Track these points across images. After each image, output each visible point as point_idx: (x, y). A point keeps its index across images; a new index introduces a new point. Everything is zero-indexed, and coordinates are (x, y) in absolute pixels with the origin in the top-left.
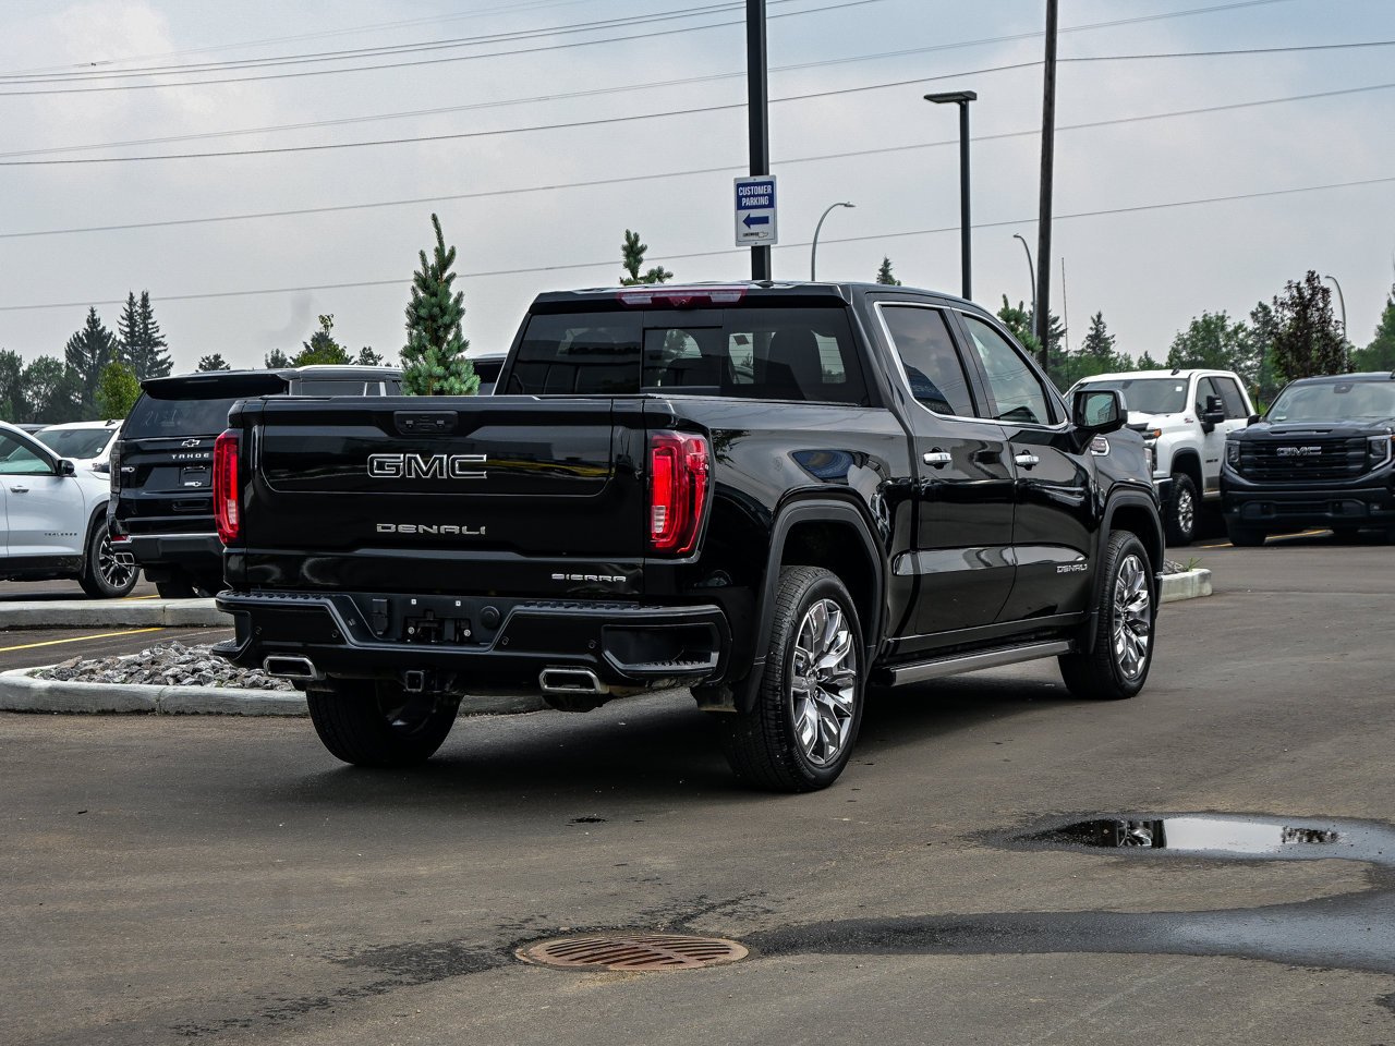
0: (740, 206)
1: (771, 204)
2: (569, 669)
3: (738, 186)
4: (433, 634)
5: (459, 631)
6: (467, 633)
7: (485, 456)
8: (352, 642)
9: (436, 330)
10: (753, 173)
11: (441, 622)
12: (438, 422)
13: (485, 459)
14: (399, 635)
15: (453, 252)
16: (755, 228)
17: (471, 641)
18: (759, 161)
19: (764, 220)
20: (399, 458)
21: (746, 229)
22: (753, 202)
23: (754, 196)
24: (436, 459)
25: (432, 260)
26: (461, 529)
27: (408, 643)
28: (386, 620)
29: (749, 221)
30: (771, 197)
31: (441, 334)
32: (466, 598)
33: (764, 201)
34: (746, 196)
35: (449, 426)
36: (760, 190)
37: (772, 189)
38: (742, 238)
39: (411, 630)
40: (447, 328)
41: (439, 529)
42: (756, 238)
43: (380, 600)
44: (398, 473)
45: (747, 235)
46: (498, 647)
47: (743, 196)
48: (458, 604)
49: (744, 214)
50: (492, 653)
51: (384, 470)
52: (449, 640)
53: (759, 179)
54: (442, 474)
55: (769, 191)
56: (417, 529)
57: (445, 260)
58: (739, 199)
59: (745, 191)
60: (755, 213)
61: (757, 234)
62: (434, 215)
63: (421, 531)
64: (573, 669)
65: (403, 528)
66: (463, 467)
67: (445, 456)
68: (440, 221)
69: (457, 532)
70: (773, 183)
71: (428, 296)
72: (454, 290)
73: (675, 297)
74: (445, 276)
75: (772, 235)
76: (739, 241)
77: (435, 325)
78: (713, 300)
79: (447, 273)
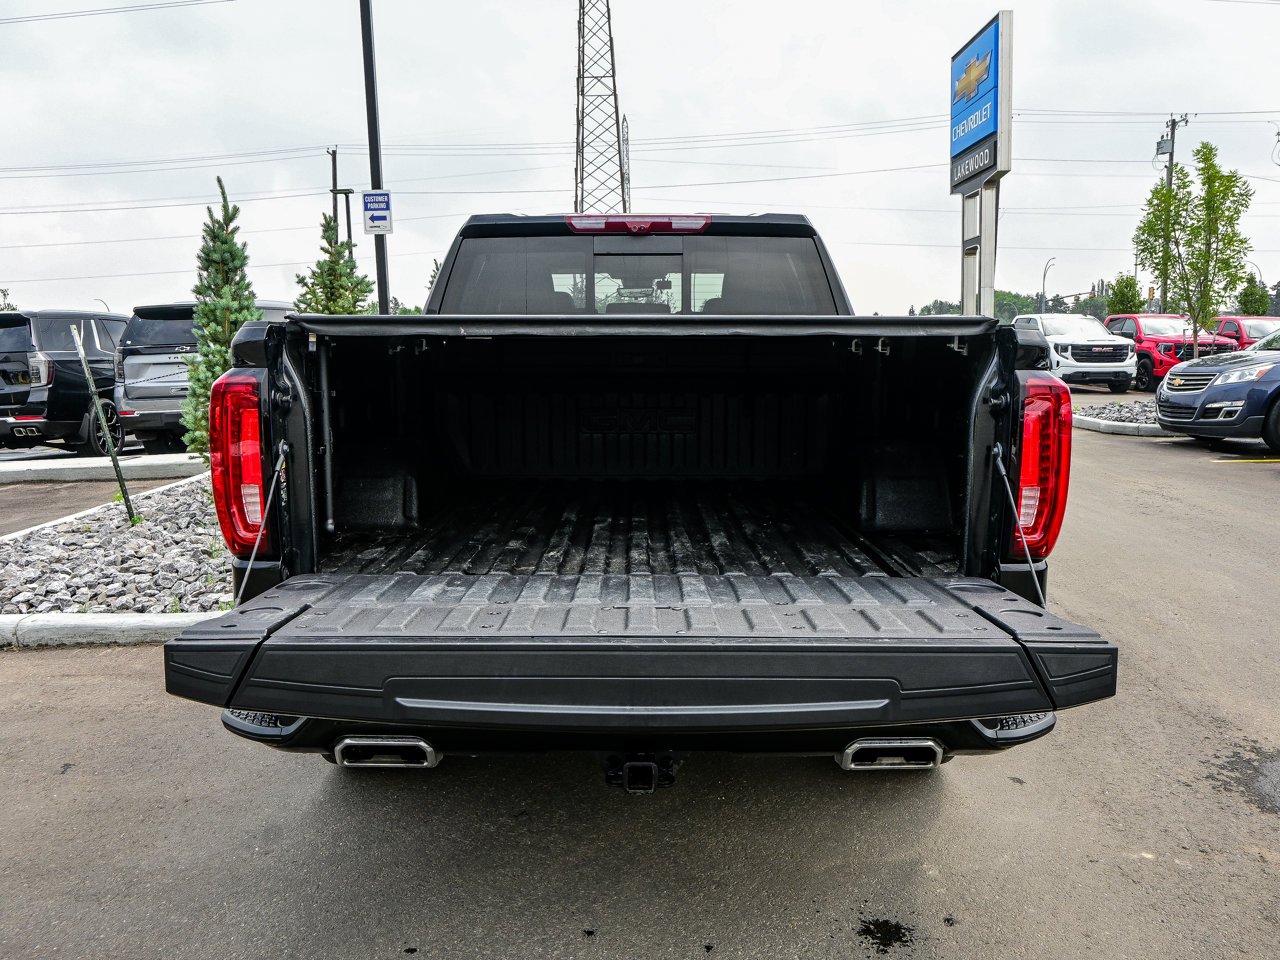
0: (366, 209)
1: (388, 208)
3: (365, 195)
9: (227, 273)
10: (373, 189)
15: (236, 210)
16: (377, 223)
18: (376, 182)
19: (384, 218)
21: (372, 224)
22: (376, 206)
23: (376, 202)
25: (219, 215)
29: (373, 218)
30: (388, 203)
31: (231, 275)
33: (383, 206)
34: (371, 203)
36: (380, 199)
37: (388, 199)
38: (368, 229)
40: (235, 270)
42: (378, 229)
45: (372, 227)
47: (368, 202)
49: (370, 213)
53: (378, 192)
55: (386, 199)
57: (230, 216)
58: (366, 204)
59: (369, 199)
60: (377, 213)
61: (379, 227)
62: (218, 178)
68: (224, 183)
70: (387, 195)
71: (219, 243)
72: (238, 239)
73: (632, 223)
74: (230, 229)
75: (388, 228)
76: (367, 231)
77: (226, 268)
78: (674, 226)
79: (232, 226)
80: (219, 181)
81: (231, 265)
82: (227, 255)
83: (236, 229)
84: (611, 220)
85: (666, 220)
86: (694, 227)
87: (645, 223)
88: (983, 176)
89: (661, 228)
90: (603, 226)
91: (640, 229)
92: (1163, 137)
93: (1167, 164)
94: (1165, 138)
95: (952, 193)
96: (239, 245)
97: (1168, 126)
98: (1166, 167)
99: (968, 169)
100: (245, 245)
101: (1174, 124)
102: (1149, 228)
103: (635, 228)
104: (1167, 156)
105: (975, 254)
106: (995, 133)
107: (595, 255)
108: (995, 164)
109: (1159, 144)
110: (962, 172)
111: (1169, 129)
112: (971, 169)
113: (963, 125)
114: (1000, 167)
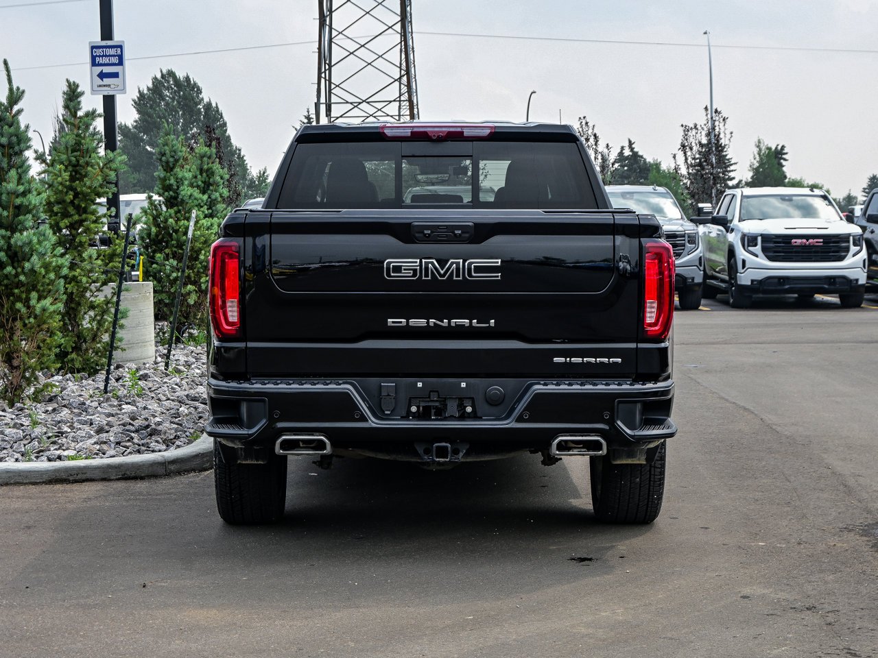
0: (94, 64)
1: (121, 63)
2: (582, 436)
3: (93, 48)
4: (433, 411)
5: (462, 407)
6: (469, 410)
7: (500, 261)
8: (373, 422)
10: (103, 39)
11: (444, 402)
12: (456, 232)
13: (499, 264)
14: (404, 414)
15: (18, 92)
16: (107, 81)
17: (475, 416)
18: (107, 32)
19: (116, 75)
20: (416, 262)
21: (100, 82)
22: (106, 60)
23: (106, 56)
24: (452, 263)
25: (5, 98)
26: (471, 323)
27: (410, 420)
28: (393, 401)
29: (102, 76)
30: (121, 57)
31: (14, 159)
32: (472, 380)
33: (115, 60)
34: (99, 56)
35: (467, 235)
36: (112, 52)
37: (122, 51)
38: (96, 88)
39: (414, 409)
41: (449, 323)
42: (109, 89)
43: (388, 384)
44: (414, 275)
45: (100, 86)
46: (520, 419)
47: (97, 56)
48: (463, 385)
49: (98, 70)
50: (513, 425)
51: (401, 272)
52: (452, 416)
53: (109, 43)
54: (458, 276)
55: (119, 52)
56: (428, 323)
57: (14, 98)
58: (93, 58)
59: (98, 52)
60: (107, 70)
61: (109, 86)
62: (5, 60)
63: (432, 324)
64: (586, 436)
65: (414, 322)
66: (478, 269)
67: (461, 261)
68: (8, 64)
69: (467, 324)
70: (121, 47)
71: (6, 127)
72: (23, 121)
73: (432, 132)
74: (14, 112)
75: (121, 87)
76: (93, 91)
77: (11, 151)
78: (465, 134)
79: (16, 108)
80: (5, 63)
81: (17, 148)
82: (14, 139)
83: (20, 112)
84: (415, 130)
85: (459, 130)
86: (481, 135)
87: (441, 132)
89: (455, 136)
90: (409, 134)
91: (438, 136)
96: (23, 127)
100: (27, 127)
103: (434, 136)
107: (402, 156)
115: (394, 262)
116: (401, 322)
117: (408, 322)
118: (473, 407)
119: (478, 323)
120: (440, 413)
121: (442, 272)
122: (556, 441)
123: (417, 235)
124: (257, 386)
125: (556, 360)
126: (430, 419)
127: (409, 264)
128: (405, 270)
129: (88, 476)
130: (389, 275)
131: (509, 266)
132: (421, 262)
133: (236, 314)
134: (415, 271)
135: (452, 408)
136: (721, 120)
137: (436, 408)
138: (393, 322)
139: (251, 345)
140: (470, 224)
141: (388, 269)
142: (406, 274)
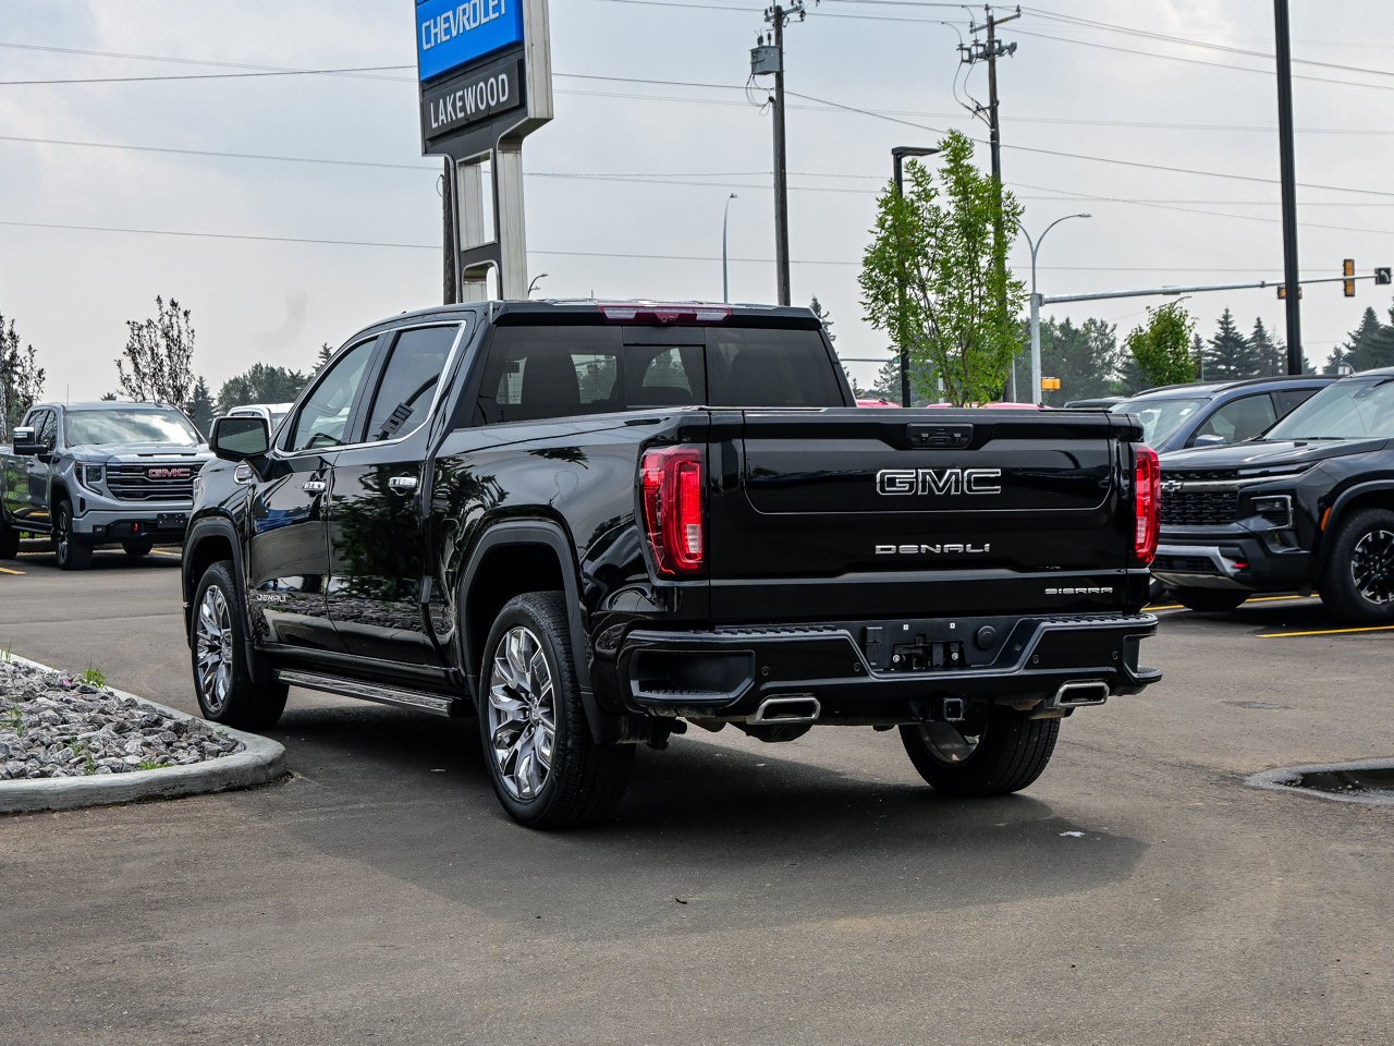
2: (1087, 682)
4: (915, 660)
5: (948, 654)
6: (955, 656)
7: (999, 470)
8: (872, 677)
11: (931, 647)
12: (955, 435)
13: (999, 475)
14: (887, 664)
17: (961, 664)
20: (911, 473)
24: (951, 474)
26: (965, 548)
27: (892, 672)
28: (880, 649)
32: (962, 620)
35: (965, 439)
39: (896, 658)
41: (942, 548)
43: (876, 628)
44: (911, 489)
46: (1029, 667)
48: (953, 626)
50: (1023, 672)
51: (896, 486)
52: (936, 666)
54: (957, 490)
56: (919, 549)
63: (923, 551)
64: (1092, 681)
65: (904, 549)
66: (977, 481)
67: (960, 471)
69: (961, 550)
73: (662, 314)
84: (641, 311)
88: (496, 125)
92: (760, 40)
93: (773, 94)
94: (766, 43)
95: (426, 152)
97: (768, 20)
98: (771, 99)
99: (463, 109)
101: (778, 16)
102: (876, 260)
104: (771, 78)
105: (484, 278)
106: (519, 44)
108: (523, 104)
109: (754, 53)
110: (447, 113)
111: (769, 25)
112: (471, 107)
113: (447, 20)
114: (534, 109)
115: (889, 473)
116: (890, 549)
117: (898, 549)
118: (961, 653)
119: (972, 548)
120: (924, 662)
121: (941, 485)
122: (1062, 690)
123: (913, 439)
124: (725, 636)
125: (1048, 591)
126: (912, 671)
127: (903, 476)
128: (900, 483)
129: (188, 788)
130: (883, 490)
131: (1010, 478)
132: (917, 473)
133: (696, 543)
134: (911, 484)
135: (938, 656)
136: (181, 314)
137: (917, 656)
138: (882, 549)
139: (714, 583)
140: (971, 425)
141: (882, 482)
142: (901, 488)
